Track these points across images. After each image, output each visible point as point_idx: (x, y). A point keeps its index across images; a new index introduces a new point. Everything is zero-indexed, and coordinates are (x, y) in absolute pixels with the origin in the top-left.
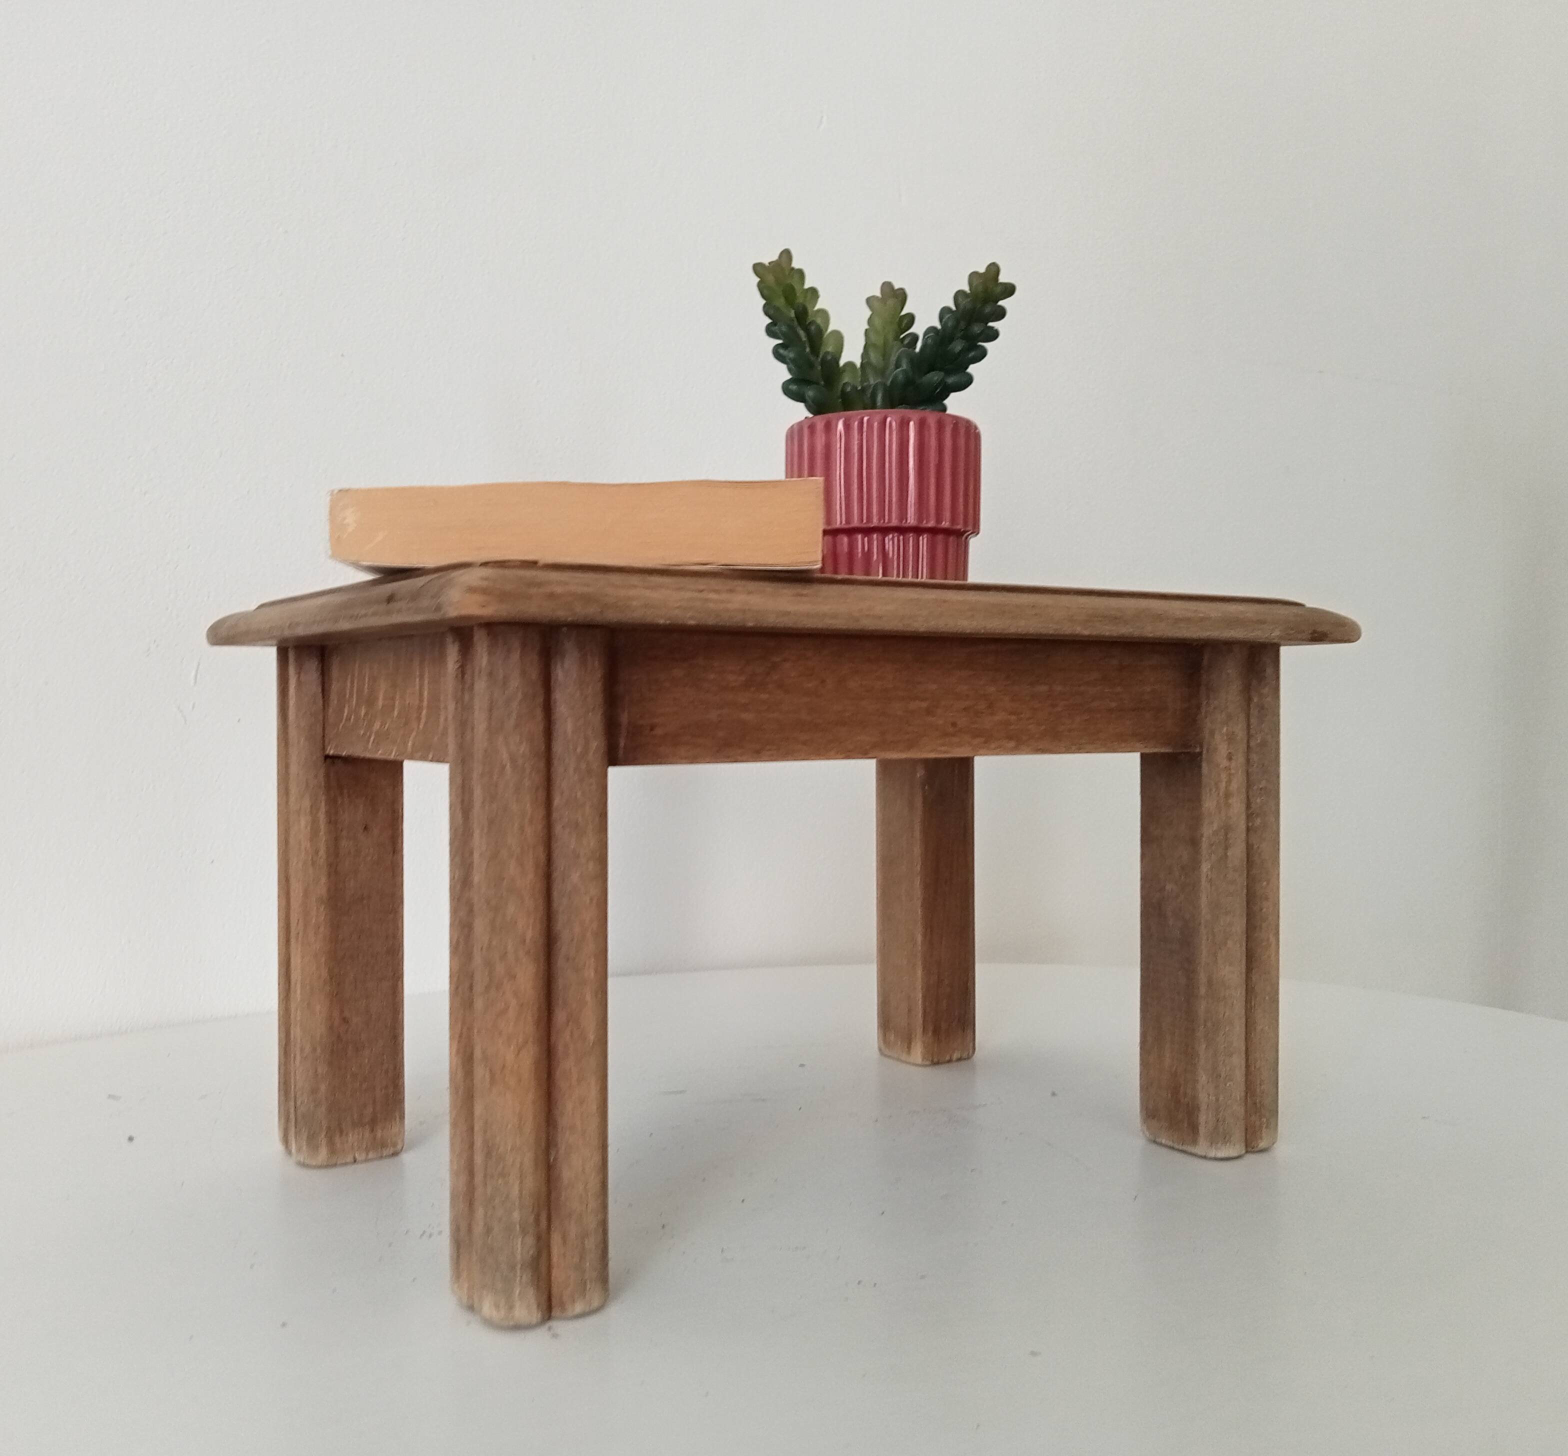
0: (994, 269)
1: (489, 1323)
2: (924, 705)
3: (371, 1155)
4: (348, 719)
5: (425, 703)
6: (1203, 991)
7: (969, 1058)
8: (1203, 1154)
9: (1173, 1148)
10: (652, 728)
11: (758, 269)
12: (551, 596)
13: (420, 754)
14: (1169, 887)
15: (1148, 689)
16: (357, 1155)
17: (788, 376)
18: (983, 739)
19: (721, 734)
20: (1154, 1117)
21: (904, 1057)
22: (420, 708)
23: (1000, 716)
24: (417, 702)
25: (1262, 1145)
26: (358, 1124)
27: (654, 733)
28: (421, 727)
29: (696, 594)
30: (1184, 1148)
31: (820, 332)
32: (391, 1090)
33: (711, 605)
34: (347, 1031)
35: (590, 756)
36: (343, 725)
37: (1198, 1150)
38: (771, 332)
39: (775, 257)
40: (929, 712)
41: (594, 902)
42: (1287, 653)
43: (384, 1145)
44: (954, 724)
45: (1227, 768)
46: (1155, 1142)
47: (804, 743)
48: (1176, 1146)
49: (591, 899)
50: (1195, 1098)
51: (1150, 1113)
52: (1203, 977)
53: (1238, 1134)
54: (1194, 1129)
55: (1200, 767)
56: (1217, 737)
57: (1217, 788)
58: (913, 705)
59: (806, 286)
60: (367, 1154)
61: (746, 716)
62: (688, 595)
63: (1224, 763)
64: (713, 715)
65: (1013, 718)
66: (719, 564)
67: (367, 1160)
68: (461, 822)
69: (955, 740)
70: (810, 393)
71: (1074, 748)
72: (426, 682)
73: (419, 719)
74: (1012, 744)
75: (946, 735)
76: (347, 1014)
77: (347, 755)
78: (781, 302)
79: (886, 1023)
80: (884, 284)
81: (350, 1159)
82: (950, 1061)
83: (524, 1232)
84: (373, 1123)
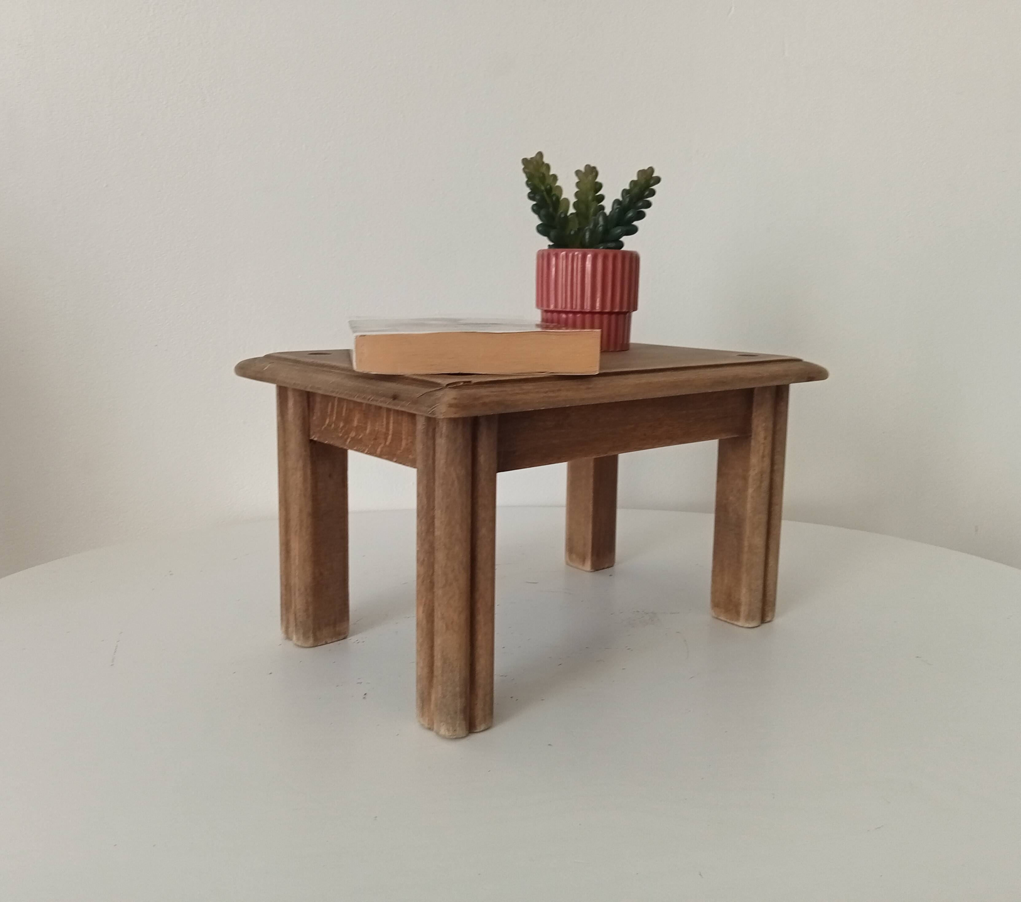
0: (651, 170)
1: (444, 737)
4: (329, 425)
5: (391, 432)
6: (746, 549)
7: (612, 566)
8: (742, 625)
9: (726, 621)
11: (525, 161)
12: (484, 404)
13: (387, 457)
14: (731, 498)
17: (540, 222)
20: (718, 607)
21: (581, 567)
22: (386, 434)
24: (384, 430)
25: (768, 619)
28: (388, 443)
30: (733, 622)
31: (558, 198)
36: (325, 428)
37: (739, 624)
38: (531, 196)
39: (533, 155)
42: (793, 387)
46: (717, 618)
48: (728, 621)
50: (739, 599)
51: (716, 605)
52: (746, 543)
53: (758, 616)
54: (738, 613)
55: (750, 442)
59: (551, 173)
62: (542, 395)
66: (549, 372)
68: (426, 502)
70: (552, 233)
72: (391, 422)
73: (386, 439)
77: (328, 443)
78: (537, 181)
79: (571, 549)
80: (587, 165)
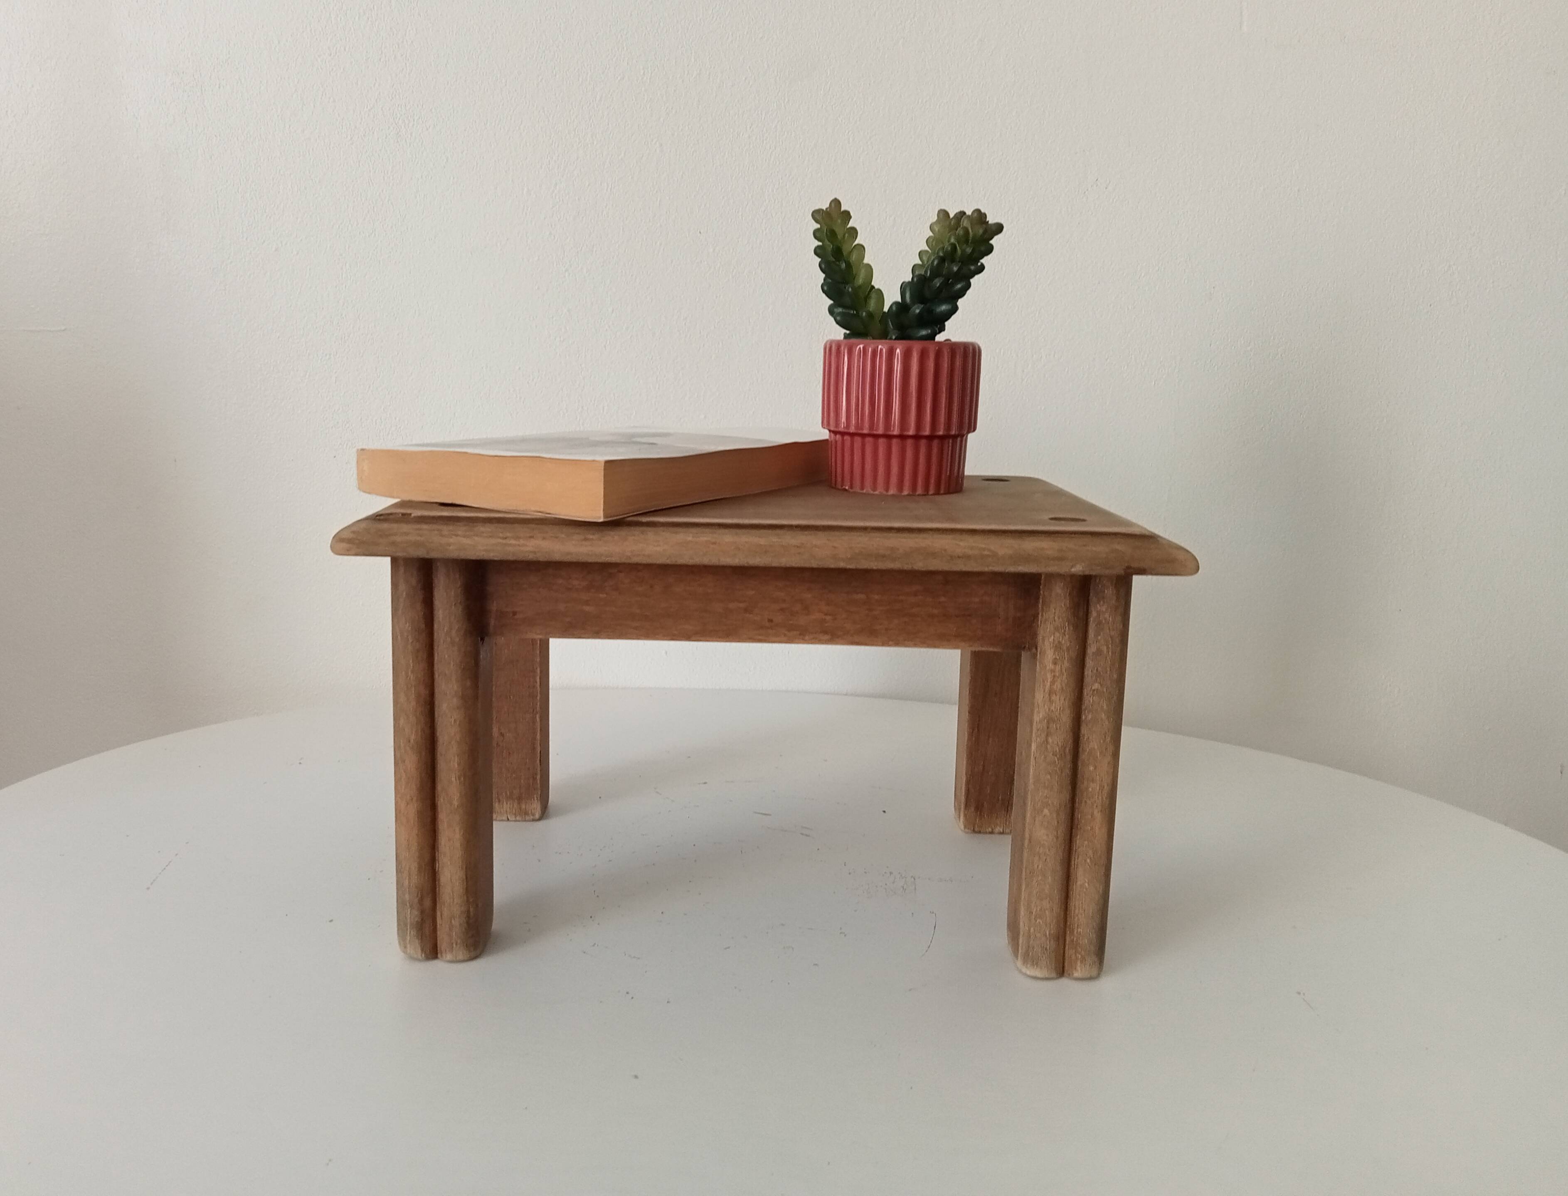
2: (742, 605)
3: (518, 818)
10: (515, 613)
15: (977, 600)
16: (509, 816)
18: (798, 632)
19: (568, 619)
23: (817, 616)
26: (510, 798)
27: (516, 617)
29: (500, 541)
32: (531, 781)
33: (510, 549)
34: (503, 741)
35: (454, 632)
40: (747, 611)
41: (458, 723)
43: (526, 814)
44: (770, 621)
45: (1053, 671)
47: (636, 628)
49: (455, 721)
56: (1047, 643)
57: (1044, 686)
58: (732, 606)
60: (516, 817)
61: (587, 608)
63: (1050, 666)
64: (562, 607)
65: (828, 618)
67: (516, 821)
69: (770, 631)
71: (890, 643)
74: (827, 637)
75: (762, 627)
76: (503, 731)
81: (505, 818)
82: (992, 833)
83: (411, 906)
84: (520, 799)
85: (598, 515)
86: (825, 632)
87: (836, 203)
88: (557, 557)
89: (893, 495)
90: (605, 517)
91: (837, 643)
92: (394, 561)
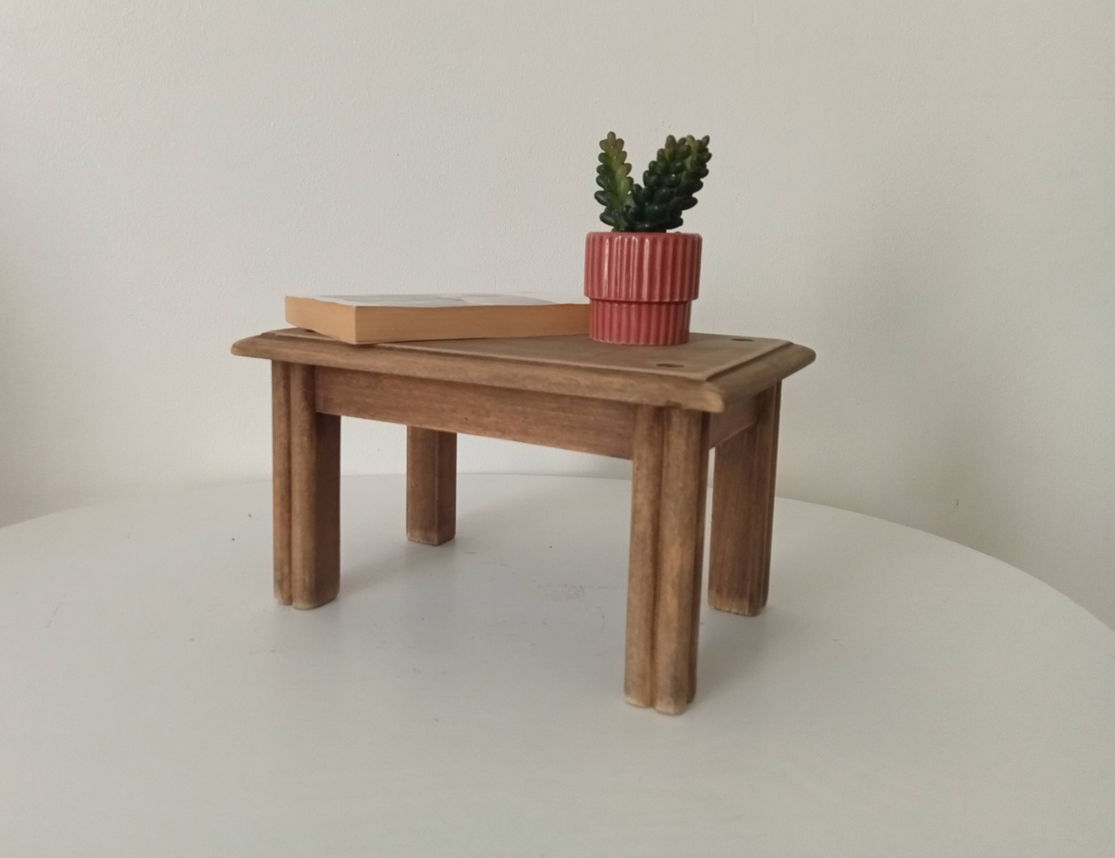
2: (453, 407)
18: (483, 429)
38: (599, 182)
39: (607, 136)
40: (454, 411)
58: (445, 406)
61: (368, 400)
65: (500, 421)
71: (538, 442)
74: (499, 434)
75: (462, 423)
85: (353, 341)
86: (498, 430)
87: (612, 135)
88: (332, 365)
89: (623, 345)
90: (357, 341)
91: (506, 439)
92: (274, 363)
